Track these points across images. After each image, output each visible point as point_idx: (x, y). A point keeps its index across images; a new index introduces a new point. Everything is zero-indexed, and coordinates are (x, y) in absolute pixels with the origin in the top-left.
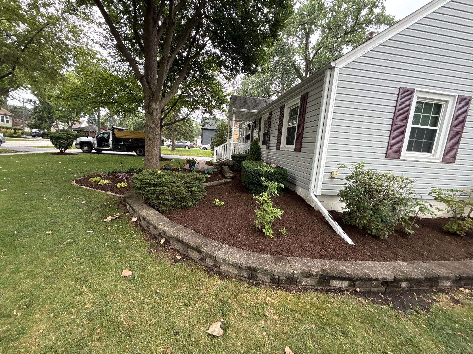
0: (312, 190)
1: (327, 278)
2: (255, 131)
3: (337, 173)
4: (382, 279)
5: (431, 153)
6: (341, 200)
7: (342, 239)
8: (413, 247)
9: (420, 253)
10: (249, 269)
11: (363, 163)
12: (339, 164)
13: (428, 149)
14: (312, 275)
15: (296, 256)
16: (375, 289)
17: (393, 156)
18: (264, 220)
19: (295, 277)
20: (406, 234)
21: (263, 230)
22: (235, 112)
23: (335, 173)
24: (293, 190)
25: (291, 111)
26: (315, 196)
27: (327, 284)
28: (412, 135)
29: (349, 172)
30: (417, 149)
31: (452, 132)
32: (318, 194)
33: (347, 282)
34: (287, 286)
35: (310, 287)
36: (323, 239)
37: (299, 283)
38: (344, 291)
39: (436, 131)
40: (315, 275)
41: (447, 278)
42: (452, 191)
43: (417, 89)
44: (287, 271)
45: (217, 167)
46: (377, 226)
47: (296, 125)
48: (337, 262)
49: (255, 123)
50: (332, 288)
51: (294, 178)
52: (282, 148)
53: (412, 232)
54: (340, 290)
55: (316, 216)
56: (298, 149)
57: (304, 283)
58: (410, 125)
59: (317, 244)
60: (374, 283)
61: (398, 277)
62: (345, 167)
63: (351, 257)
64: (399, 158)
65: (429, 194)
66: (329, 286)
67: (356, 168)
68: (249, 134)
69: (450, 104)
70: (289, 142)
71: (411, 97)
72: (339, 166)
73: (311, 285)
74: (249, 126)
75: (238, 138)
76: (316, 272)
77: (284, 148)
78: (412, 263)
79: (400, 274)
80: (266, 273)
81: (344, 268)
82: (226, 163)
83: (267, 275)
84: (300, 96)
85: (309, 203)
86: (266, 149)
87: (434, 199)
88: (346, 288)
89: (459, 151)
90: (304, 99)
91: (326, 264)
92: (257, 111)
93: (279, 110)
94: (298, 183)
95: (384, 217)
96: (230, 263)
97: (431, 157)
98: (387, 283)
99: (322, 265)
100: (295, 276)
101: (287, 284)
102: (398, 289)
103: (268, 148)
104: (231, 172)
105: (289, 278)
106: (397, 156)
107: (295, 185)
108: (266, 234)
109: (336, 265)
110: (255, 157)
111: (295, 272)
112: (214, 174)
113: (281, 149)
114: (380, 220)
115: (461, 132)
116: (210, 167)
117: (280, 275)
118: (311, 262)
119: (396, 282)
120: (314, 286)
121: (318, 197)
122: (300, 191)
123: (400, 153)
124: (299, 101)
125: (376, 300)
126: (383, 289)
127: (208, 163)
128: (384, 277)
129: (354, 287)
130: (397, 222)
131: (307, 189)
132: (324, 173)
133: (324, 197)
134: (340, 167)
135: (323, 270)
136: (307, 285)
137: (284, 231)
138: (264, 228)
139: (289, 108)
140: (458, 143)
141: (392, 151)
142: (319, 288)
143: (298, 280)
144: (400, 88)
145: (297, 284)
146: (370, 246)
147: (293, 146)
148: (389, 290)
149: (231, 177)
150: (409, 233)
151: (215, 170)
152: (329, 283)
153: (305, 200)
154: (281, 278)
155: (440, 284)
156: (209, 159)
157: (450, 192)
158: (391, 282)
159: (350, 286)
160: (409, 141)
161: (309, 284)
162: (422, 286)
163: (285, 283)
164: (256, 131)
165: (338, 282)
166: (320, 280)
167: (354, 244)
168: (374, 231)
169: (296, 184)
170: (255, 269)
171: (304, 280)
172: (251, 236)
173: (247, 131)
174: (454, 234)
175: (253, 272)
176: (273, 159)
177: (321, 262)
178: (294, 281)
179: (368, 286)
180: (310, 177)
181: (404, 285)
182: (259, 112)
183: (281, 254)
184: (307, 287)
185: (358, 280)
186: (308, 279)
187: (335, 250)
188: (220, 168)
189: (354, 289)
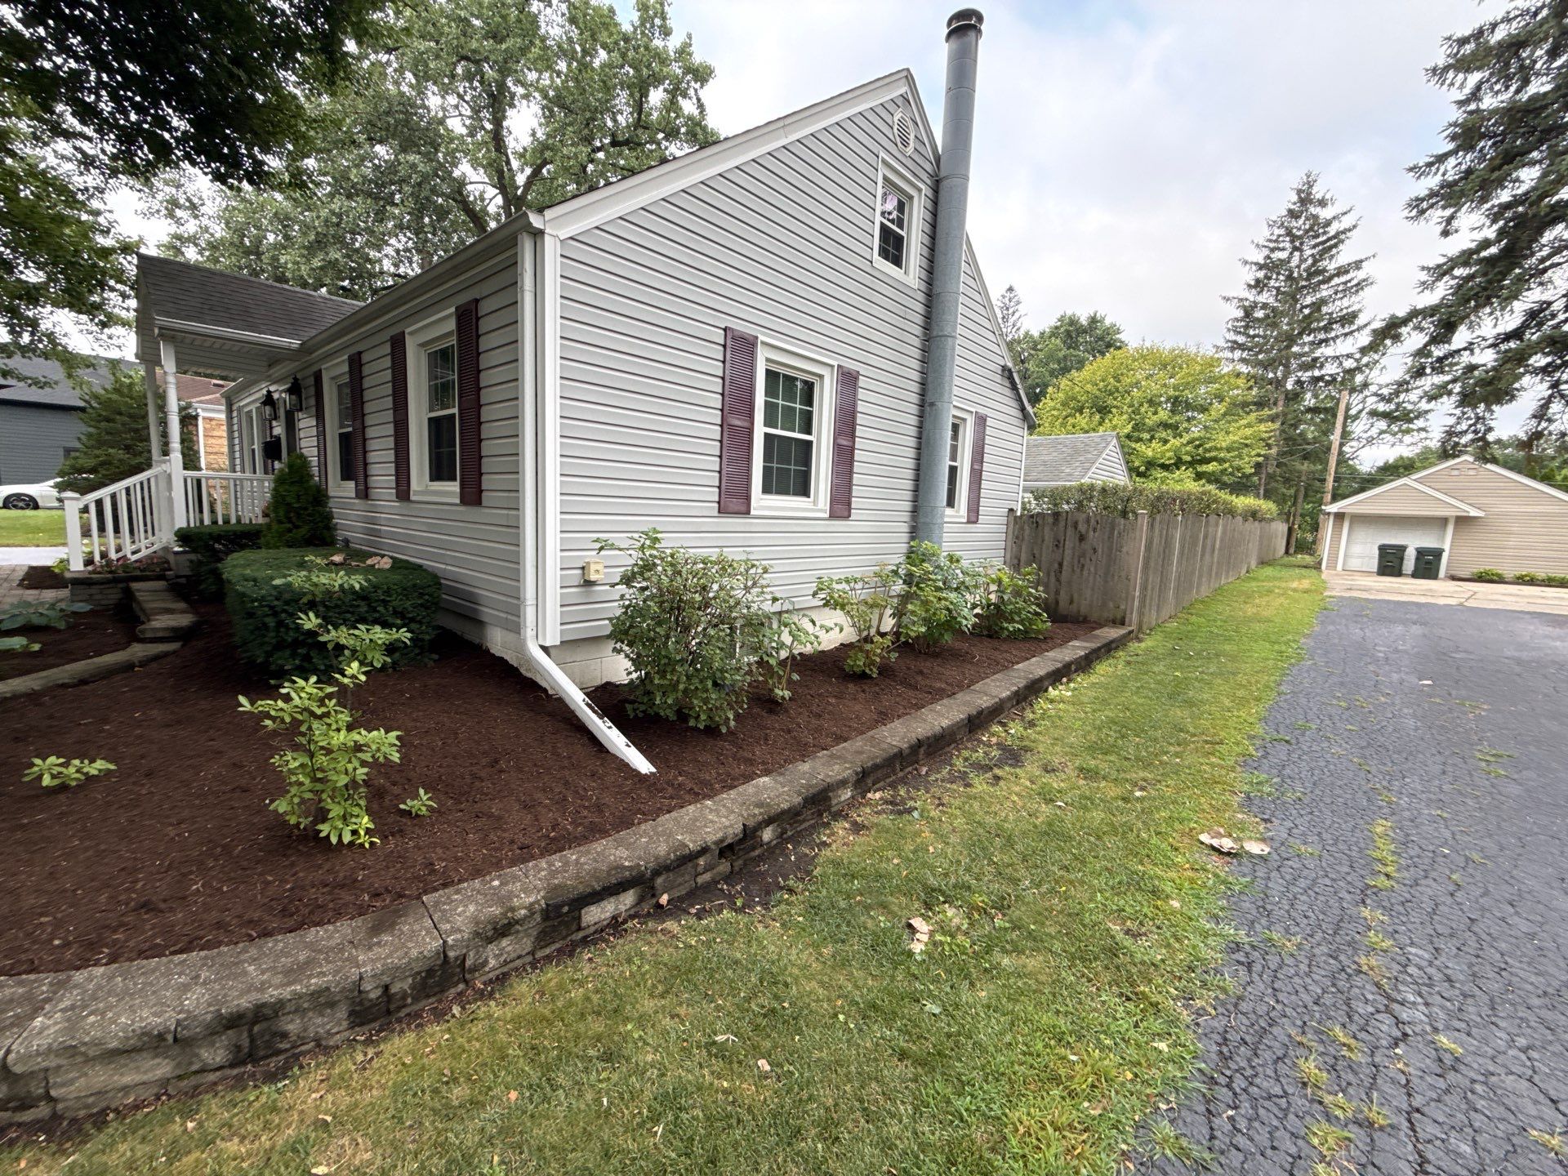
0: (529, 633)
1: (566, 909)
2: (302, 425)
3: (600, 567)
4: (716, 843)
5: (808, 496)
6: (615, 650)
7: (624, 766)
8: (789, 731)
9: (799, 743)
10: (233, 1021)
11: (655, 531)
12: (597, 540)
13: (804, 490)
14: (517, 922)
15: (460, 881)
16: (707, 877)
17: (736, 508)
18: (319, 786)
19: (457, 958)
20: (777, 703)
21: (320, 827)
22: (169, 335)
23: (593, 567)
24: (477, 641)
25: (432, 357)
26: (545, 649)
27: (574, 927)
28: (768, 456)
29: (628, 560)
30: (783, 490)
31: (837, 447)
32: (552, 639)
33: (631, 892)
34: (427, 1004)
35: (518, 963)
36: (566, 783)
37: (475, 969)
38: (625, 922)
39: (810, 443)
40: (526, 917)
41: (843, 783)
42: (847, 581)
43: (761, 338)
44: (414, 953)
45: (94, 590)
46: (706, 701)
47: (455, 411)
48: (599, 846)
49: (295, 389)
50: (592, 929)
51: (472, 598)
52: (417, 493)
53: (787, 694)
54: (616, 925)
55: (550, 715)
56: (472, 495)
57: (492, 963)
58: (760, 430)
59: (546, 806)
60: (701, 862)
61: (751, 823)
62: (612, 547)
63: (644, 814)
64: (747, 512)
65: (814, 594)
66: (580, 929)
67: (642, 548)
68: (278, 438)
69: (827, 380)
70: (440, 470)
71: (752, 355)
72: (598, 545)
73: (519, 957)
74: (269, 400)
75: (225, 450)
76: (530, 907)
77: (426, 492)
78: (782, 774)
79: (756, 811)
80: (322, 1000)
81: (622, 853)
82: (154, 568)
83: (332, 1005)
84: (453, 309)
85: (529, 675)
86: (357, 497)
87: (825, 605)
88: (632, 912)
89: (856, 491)
90: (468, 319)
91: (566, 863)
92: (296, 343)
93: (387, 349)
94: (487, 613)
95: (718, 674)
96: (114, 1044)
97: (811, 506)
98: (730, 847)
99: (553, 874)
100: (451, 954)
101: (428, 996)
102: (757, 852)
103: (364, 493)
104: (182, 605)
105: (430, 972)
106: (743, 509)
107: (480, 624)
108: (334, 840)
109: (598, 854)
110: (303, 531)
111: (450, 940)
112: (70, 627)
113: (413, 498)
114: (709, 683)
115: (852, 449)
116: (49, 595)
117: (386, 979)
118: (515, 878)
119: (749, 834)
120: (532, 953)
121: (552, 652)
122: (497, 642)
123: (748, 498)
124: (451, 325)
125: (707, 907)
126: (724, 867)
127: (38, 577)
128: (720, 835)
129: (653, 896)
130: (748, 678)
131: (516, 628)
132: (559, 572)
133: (569, 648)
134: (601, 549)
135: (556, 887)
136: (506, 963)
137: (421, 802)
138: (324, 820)
139: (422, 345)
140: (851, 473)
141: (730, 494)
142: (547, 951)
143: (468, 963)
144: (725, 330)
145: (468, 976)
146: (697, 761)
147: (454, 487)
148: (739, 863)
149: (174, 629)
150: (783, 698)
151: (82, 607)
152: (579, 918)
153: (517, 669)
154: (395, 989)
155: (834, 802)
156: (45, 556)
157: (844, 586)
158: (741, 841)
159: (640, 900)
160: (765, 468)
161: (513, 955)
162: (804, 821)
163: (416, 1000)
164: (306, 424)
165: (604, 904)
166: (548, 923)
167: (653, 770)
168: (703, 717)
169: (485, 619)
170: (266, 1011)
171: (492, 950)
172: (261, 874)
173: (267, 425)
174: (862, 677)
175: (256, 1029)
176: (393, 536)
177: (550, 864)
178: (453, 975)
179: (687, 877)
180: (518, 589)
181: (767, 835)
182: (305, 349)
183: (401, 896)
184: (505, 969)
185: (657, 873)
186: (505, 942)
187: (599, 808)
188: (113, 596)
189: (654, 901)
